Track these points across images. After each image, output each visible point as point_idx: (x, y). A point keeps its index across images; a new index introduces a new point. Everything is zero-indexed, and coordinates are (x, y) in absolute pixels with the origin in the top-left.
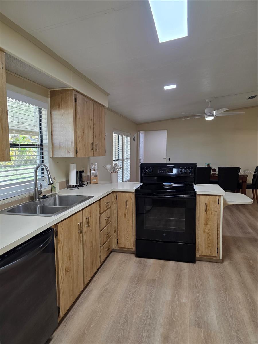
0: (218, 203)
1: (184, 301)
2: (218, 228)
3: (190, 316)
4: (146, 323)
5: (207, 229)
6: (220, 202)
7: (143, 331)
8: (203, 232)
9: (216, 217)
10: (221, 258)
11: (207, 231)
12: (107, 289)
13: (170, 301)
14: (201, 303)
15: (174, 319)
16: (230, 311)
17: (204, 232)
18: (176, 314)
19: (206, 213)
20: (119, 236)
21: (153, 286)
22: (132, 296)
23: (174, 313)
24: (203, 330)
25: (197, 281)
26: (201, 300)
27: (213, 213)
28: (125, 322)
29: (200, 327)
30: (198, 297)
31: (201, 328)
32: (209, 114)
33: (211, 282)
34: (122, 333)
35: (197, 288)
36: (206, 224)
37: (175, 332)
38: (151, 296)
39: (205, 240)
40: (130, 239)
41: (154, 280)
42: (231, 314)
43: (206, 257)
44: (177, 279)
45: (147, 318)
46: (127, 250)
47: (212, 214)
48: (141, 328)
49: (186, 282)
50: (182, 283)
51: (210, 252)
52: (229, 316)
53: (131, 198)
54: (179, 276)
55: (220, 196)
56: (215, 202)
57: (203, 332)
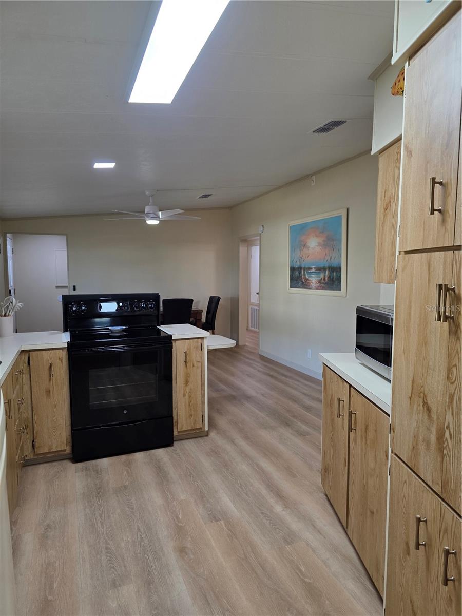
0: (201, 350)
1: (183, 497)
2: (203, 385)
3: (199, 512)
4: (144, 545)
5: (188, 388)
6: (204, 348)
7: (146, 556)
8: (182, 396)
9: (199, 370)
10: (207, 429)
11: (188, 392)
12: (48, 525)
13: (163, 504)
14: (206, 492)
15: (180, 524)
16: (242, 489)
17: (184, 395)
18: (180, 517)
19: (186, 366)
20: (37, 433)
21: (127, 495)
22: (101, 519)
23: (177, 518)
24: (222, 522)
25: (187, 468)
26: (203, 489)
27: (195, 365)
28: (110, 557)
29: (217, 520)
30: (198, 487)
31: (220, 520)
32: (152, 215)
33: (206, 463)
34: (114, 573)
35: (192, 475)
36: (187, 383)
37: (190, 539)
38: (133, 509)
39: (185, 406)
40: (60, 434)
41: (125, 486)
42: (245, 492)
43: (188, 432)
44: (158, 473)
45: (141, 538)
46: (53, 455)
47: (193, 366)
48: (140, 554)
49: (172, 473)
50: (168, 476)
51: (192, 424)
52: (244, 494)
53: (60, 358)
54: (160, 468)
55: (203, 338)
56: (197, 348)
57: (223, 524)
